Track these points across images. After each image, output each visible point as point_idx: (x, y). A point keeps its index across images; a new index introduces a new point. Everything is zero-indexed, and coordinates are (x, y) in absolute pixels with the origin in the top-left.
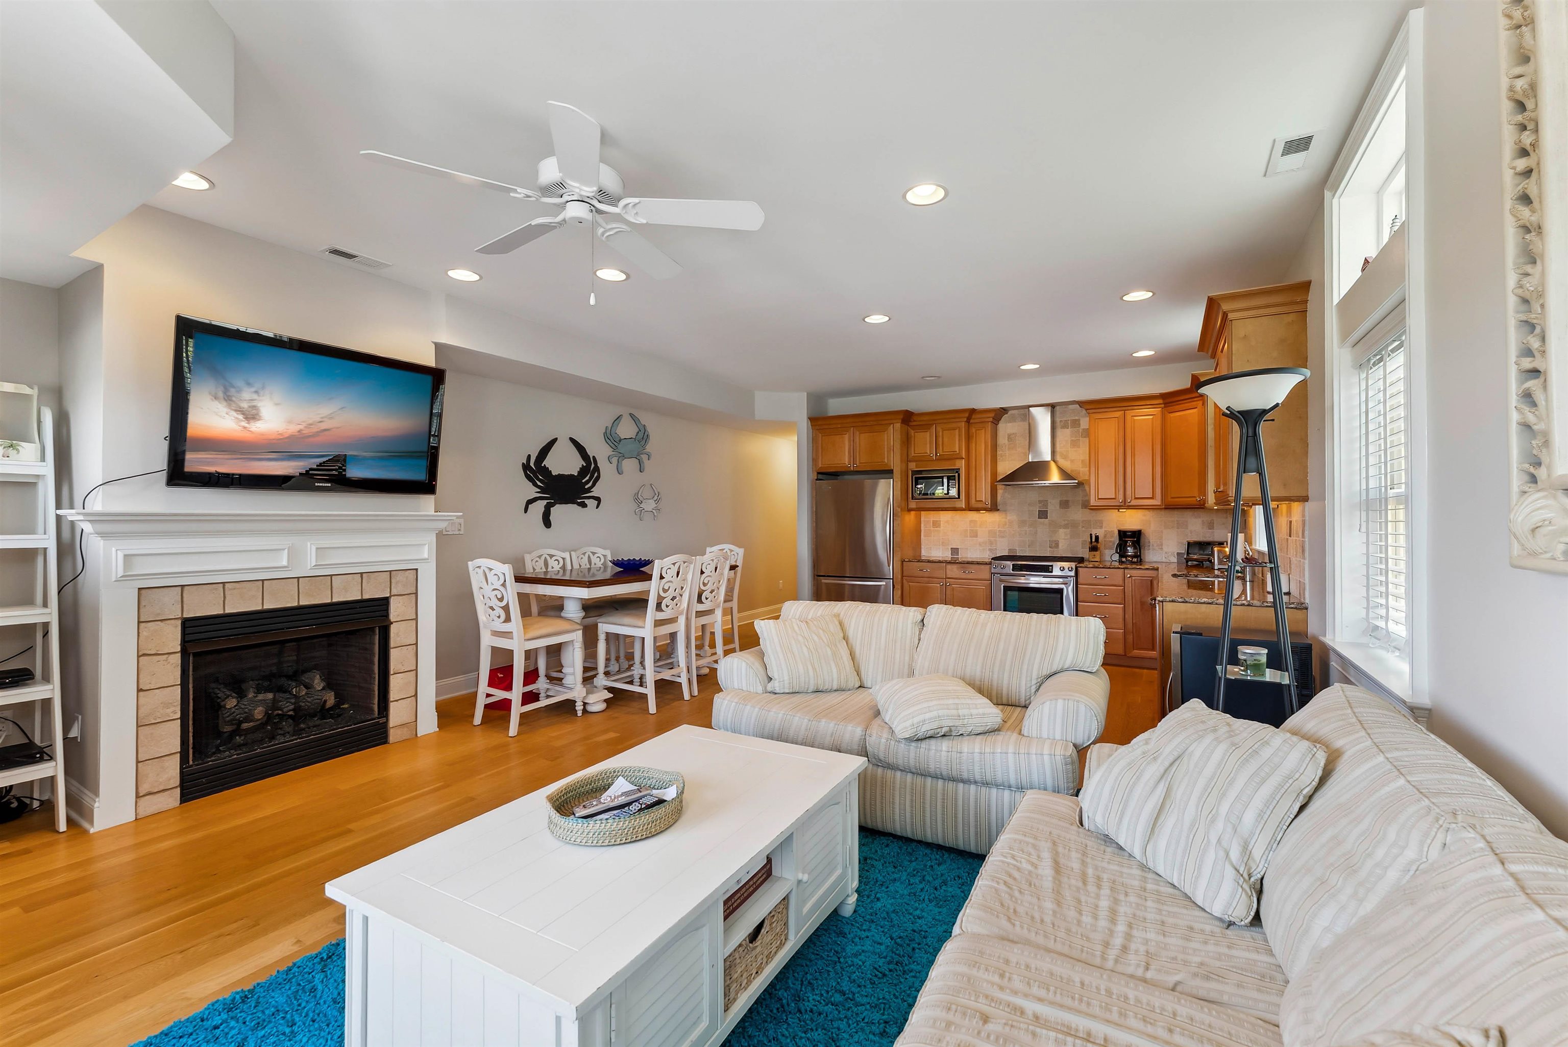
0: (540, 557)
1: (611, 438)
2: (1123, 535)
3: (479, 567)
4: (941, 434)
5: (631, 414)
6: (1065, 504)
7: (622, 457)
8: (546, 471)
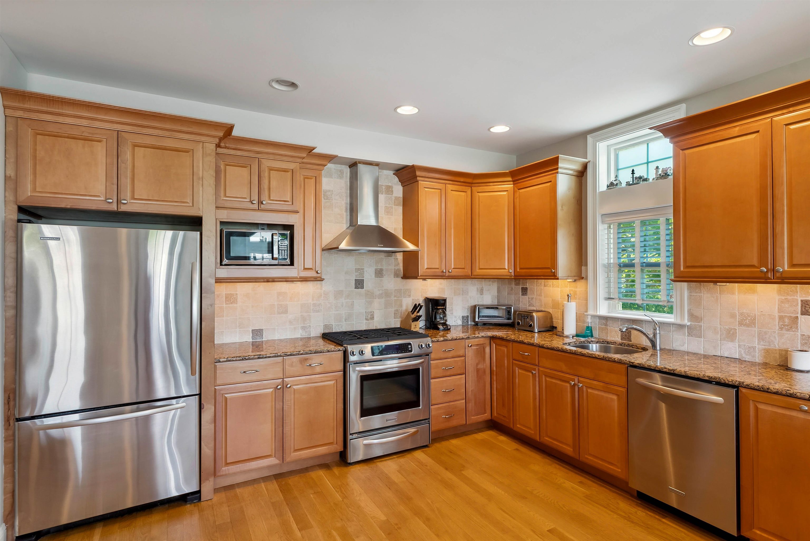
2: (429, 303)
4: (266, 174)
6: (379, 273)
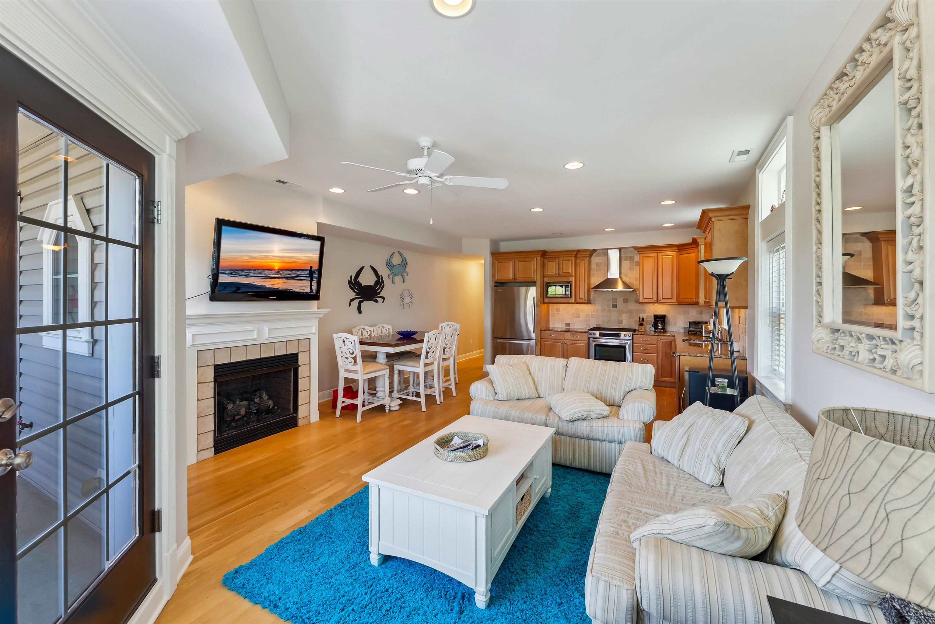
0: (359, 330)
1: (389, 265)
2: (656, 317)
3: (341, 337)
5: (398, 252)
7: (394, 275)
8: (359, 284)
